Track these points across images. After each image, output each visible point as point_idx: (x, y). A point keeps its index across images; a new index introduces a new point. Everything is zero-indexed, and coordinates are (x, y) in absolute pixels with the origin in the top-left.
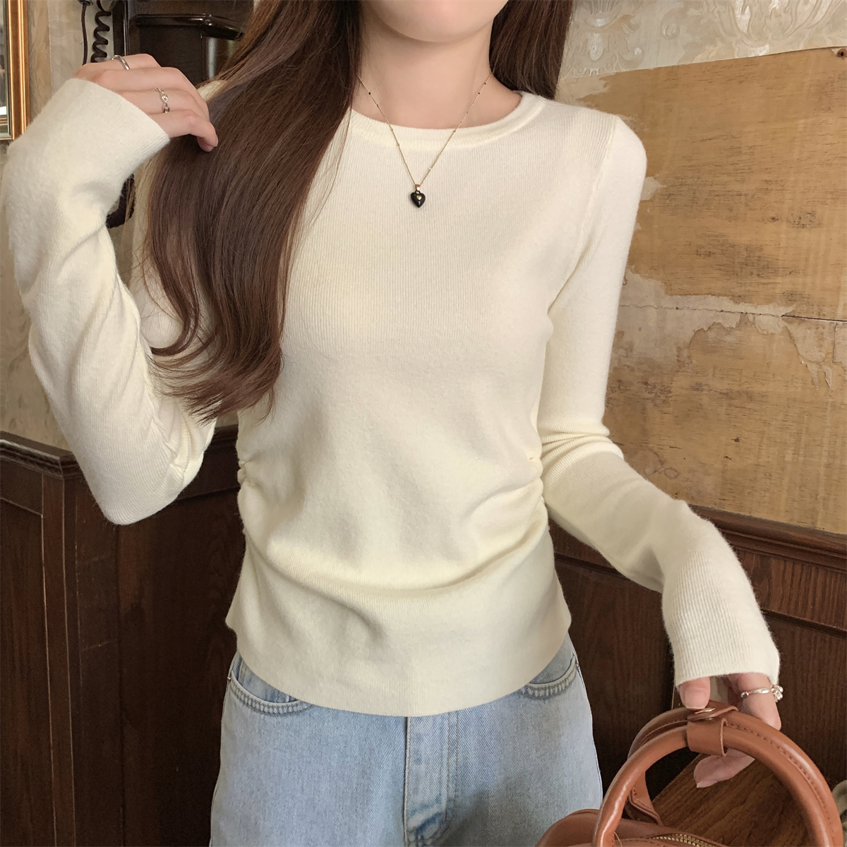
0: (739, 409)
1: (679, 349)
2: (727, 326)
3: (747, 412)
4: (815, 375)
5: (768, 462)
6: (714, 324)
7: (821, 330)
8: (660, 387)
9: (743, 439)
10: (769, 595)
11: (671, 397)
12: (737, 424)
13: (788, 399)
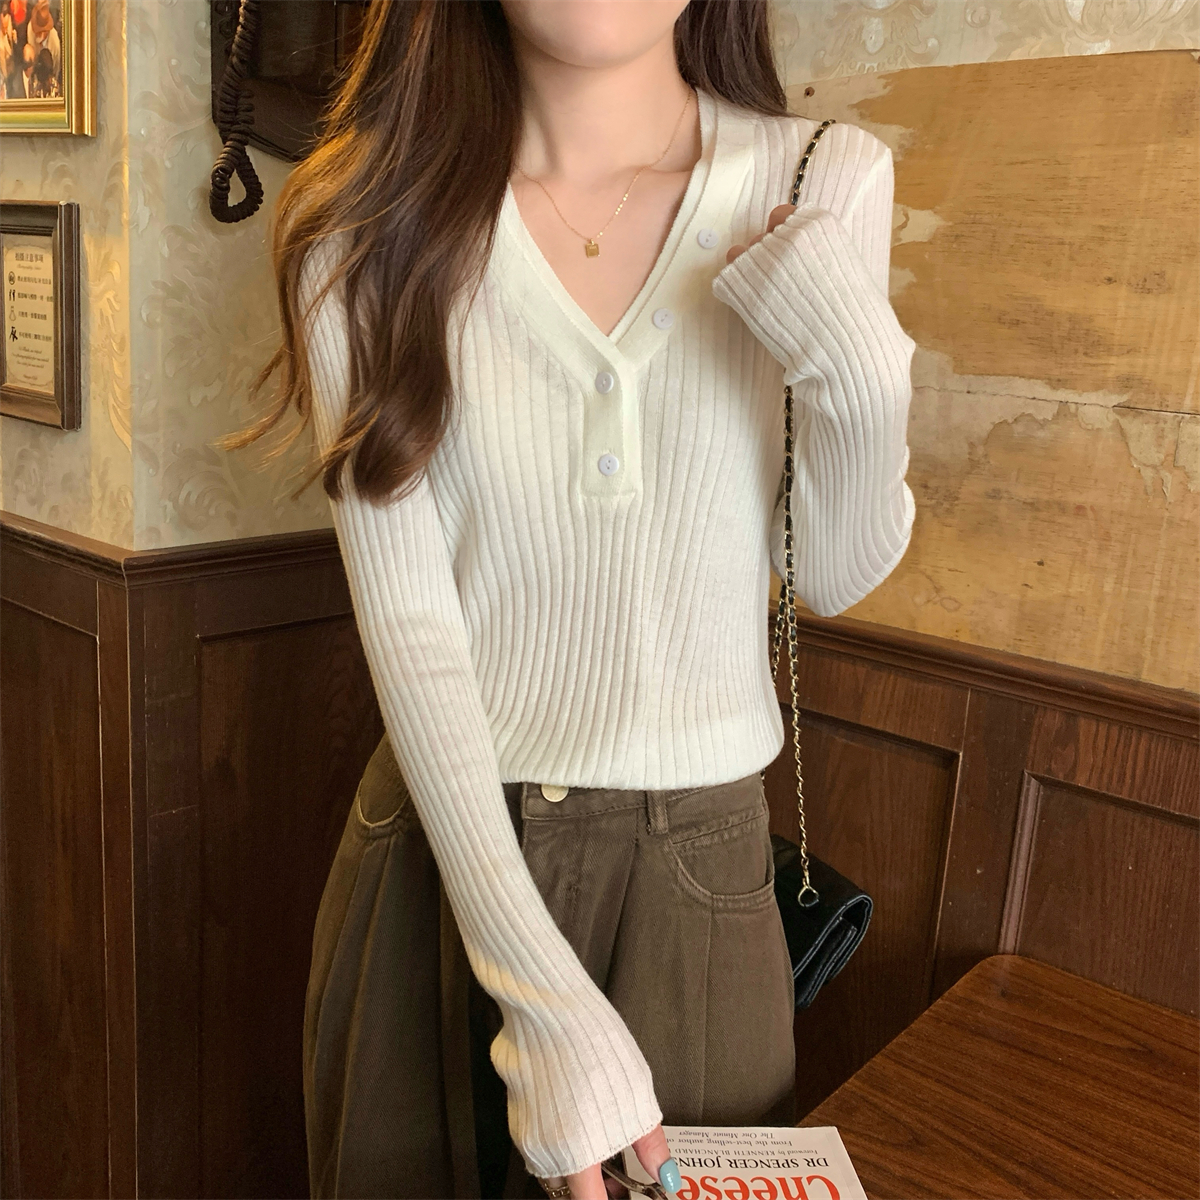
0: (1046, 524)
1: (972, 445)
2: (1040, 418)
3: (1057, 528)
4: (1149, 483)
5: (1081, 592)
6: (1023, 415)
7: (1162, 425)
8: (943, 491)
9: (1049, 563)
10: (1075, 764)
11: (957, 505)
12: (1043, 543)
13: (1112, 512)
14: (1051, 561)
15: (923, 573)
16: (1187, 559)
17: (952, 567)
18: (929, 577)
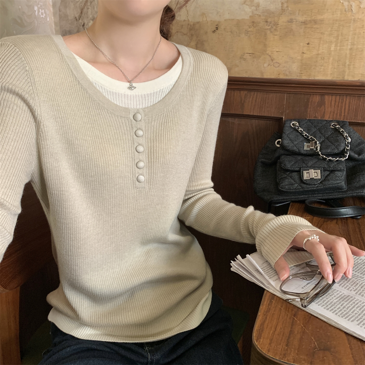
0: (309, 29)
1: (282, 3)
3: (314, 30)
4: (346, 7)
5: (323, 52)
8: (273, 23)
9: (311, 43)
10: (324, 113)
11: (278, 27)
12: (309, 36)
13: (333, 20)
14: (312, 42)
15: (268, 54)
16: (360, 33)
17: (278, 50)
18: (270, 56)
